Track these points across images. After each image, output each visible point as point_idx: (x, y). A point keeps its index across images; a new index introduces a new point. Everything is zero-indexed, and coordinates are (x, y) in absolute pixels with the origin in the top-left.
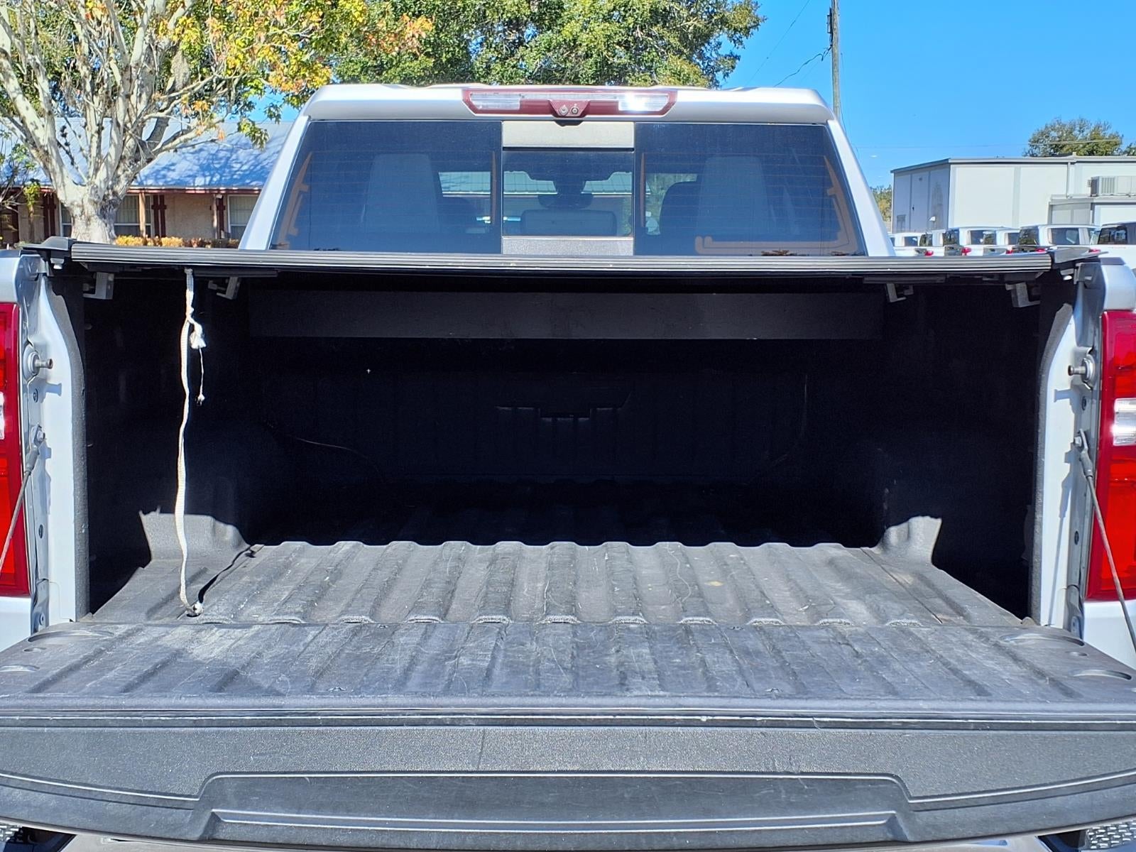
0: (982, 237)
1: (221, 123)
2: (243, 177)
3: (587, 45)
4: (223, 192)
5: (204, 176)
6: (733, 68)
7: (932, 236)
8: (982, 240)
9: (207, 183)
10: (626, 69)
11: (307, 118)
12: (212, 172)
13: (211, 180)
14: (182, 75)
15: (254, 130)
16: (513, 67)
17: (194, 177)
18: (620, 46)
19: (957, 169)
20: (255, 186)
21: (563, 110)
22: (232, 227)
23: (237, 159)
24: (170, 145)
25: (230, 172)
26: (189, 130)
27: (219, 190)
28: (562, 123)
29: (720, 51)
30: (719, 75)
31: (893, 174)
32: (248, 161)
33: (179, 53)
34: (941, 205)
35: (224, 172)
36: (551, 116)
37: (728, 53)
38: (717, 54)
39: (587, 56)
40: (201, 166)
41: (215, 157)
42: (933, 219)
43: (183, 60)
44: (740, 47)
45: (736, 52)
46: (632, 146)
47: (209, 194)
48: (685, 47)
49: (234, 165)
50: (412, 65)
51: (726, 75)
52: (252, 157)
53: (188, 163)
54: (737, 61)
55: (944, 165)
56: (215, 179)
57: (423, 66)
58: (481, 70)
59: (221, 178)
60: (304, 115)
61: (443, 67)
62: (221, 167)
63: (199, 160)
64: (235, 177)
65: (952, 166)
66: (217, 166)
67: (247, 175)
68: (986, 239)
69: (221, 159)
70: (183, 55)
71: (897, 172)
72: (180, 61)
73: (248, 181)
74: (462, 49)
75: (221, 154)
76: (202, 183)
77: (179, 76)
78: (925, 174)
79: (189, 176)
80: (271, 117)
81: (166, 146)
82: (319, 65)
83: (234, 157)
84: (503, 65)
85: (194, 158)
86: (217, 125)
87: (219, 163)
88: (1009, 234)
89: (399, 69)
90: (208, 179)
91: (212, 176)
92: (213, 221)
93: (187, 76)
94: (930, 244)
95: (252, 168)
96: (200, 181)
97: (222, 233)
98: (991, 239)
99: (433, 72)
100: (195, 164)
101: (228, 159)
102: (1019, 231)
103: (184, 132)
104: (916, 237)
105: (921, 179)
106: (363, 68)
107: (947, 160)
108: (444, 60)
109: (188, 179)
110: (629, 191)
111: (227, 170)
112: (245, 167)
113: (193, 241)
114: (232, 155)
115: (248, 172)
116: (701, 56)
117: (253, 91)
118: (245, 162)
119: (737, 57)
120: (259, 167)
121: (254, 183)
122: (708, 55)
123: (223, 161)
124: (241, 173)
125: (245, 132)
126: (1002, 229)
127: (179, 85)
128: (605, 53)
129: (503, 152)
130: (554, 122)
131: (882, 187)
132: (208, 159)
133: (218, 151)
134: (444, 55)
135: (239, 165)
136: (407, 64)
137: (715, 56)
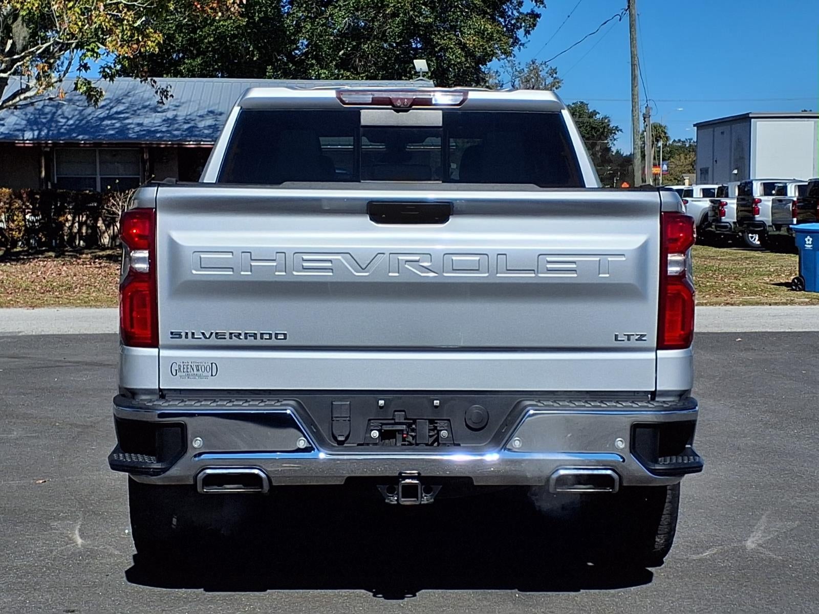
0: (774, 189)
1: (58, 83)
2: (69, 132)
3: (394, 6)
4: (50, 145)
5: (32, 130)
6: (535, 25)
7: (728, 187)
8: (774, 192)
9: (35, 137)
10: (432, 27)
11: (240, 108)
12: (40, 127)
13: (39, 134)
14: (21, 38)
15: (90, 89)
16: (322, 25)
17: (23, 131)
18: (426, 6)
19: (758, 123)
20: (82, 140)
21: (399, 103)
22: (57, 178)
23: (63, 114)
24: (10, 103)
25: (56, 127)
26: (28, 89)
27: (47, 143)
28: (398, 111)
29: (521, 10)
30: (520, 33)
31: (696, 128)
32: (73, 116)
33: (20, 19)
34: (742, 158)
35: (51, 126)
36: (390, 107)
37: (529, 11)
38: (519, 12)
39: (394, 15)
40: (28, 120)
41: (41, 112)
42: (735, 172)
43: (22, 24)
44: (541, 6)
45: (537, 11)
46: (441, 124)
47: (38, 146)
48: (488, 7)
49: (61, 120)
50: (226, 24)
51: (527, 32)
52: (76, 112)
53: (16, 118)
54: (538, 19)
55: (745, 119)
56: (43, 133)
57: (236, 25)
58: (292, 28)
59: (48, 132)
60: (238, 106)
61: (255, 25)
62: (48, 122)
63: (26, 114)
64: (62, 130)
65: (752, 120)
66: (44, 121)
67: (73, 129)
68: (778, 191)
69: (47, 114)
70: (23, 21)
71: (699, 126)
72: (20, 25)
73: (74, 135)
74: (273, 8)
75: (47, 109)
76: (31, 137)
77: (19, 39)
78: (726, 128)
79: (18, 130)
80: (105, 77)
81: (7, 104)
82: (151, 30)
83: (59, 112)
84: (312, 24)
85: (22, 113)
86: (55, 84)
87: (46, 118)
88: (799, 186)
89: (213, 28)
90: (36, 133)
91: (40, 130)
92: (41, 172)
93: (27, 39)
94: (727, 196)
95: (77, 122)
96: (28, 135)
97: (49, 184)
98: (783, 191)
99: (246, 30)
100: (23, 119)
101: (55, 113)
102: (807, 184)
103: (23, 91)
104: (714, 189)
105: (722, 133)
106: (177, 26)
107: (748, 114)
108: (257, 19)
109: (17, 133)
110: (439, 146)
111: (53, 124)
112: (71, 122)
113: (22, 191)
114: (57, 110)
115: (73, 127)
116: (503, 14)
117: (89, 54)
118: (70, 117)
119: (538, 16)
120: (84, 122)
121: (80, 137)
122: (510, 13)
123: (49, 116)
124: (68, 127)
125: (81, 91)
126: (794, 181)
127: (19, 47)
128: (411, 13)
129: (361, 129)
130: (392, 111)
131: (691, 139)
132: (34, 114)
133: (44, 106)
134: (257, 14)
135: (64, 121)
136: (222, 23)
137: (516, 14)
